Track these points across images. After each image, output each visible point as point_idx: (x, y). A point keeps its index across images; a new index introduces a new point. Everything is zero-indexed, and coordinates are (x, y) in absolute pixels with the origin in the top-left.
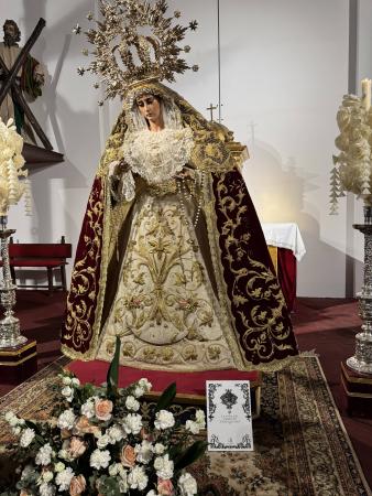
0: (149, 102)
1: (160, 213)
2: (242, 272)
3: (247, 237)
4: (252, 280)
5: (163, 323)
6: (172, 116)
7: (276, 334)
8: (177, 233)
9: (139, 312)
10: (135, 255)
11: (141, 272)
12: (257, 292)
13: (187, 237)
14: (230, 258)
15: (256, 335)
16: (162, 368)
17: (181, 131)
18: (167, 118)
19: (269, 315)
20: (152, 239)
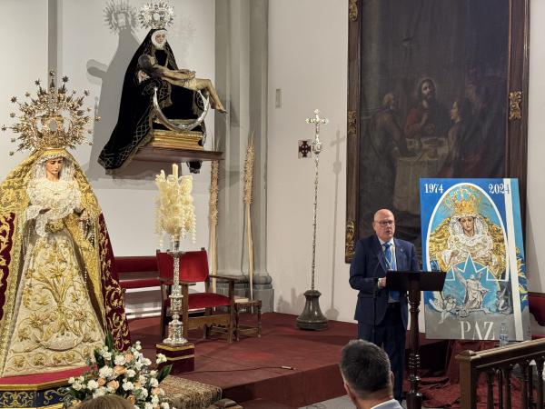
0: (59, 162)
1: (55, 245)
2: (109, 288)
3: (109, 261)
4: (113, 294)
5: (66, 332)
6: (67, 172)
7: (123, 332)
8: (69, 261)
9: (45, 328)
10: (34, 282)
11: (43, 294)
12: (115, 303)
13: (75, 265)
14: (104, 278)
15: (115, 334)
16: (68, 368)
17: (72, 182)
18: (64, 174)
19: (120, 319)
20: (50, 266)
